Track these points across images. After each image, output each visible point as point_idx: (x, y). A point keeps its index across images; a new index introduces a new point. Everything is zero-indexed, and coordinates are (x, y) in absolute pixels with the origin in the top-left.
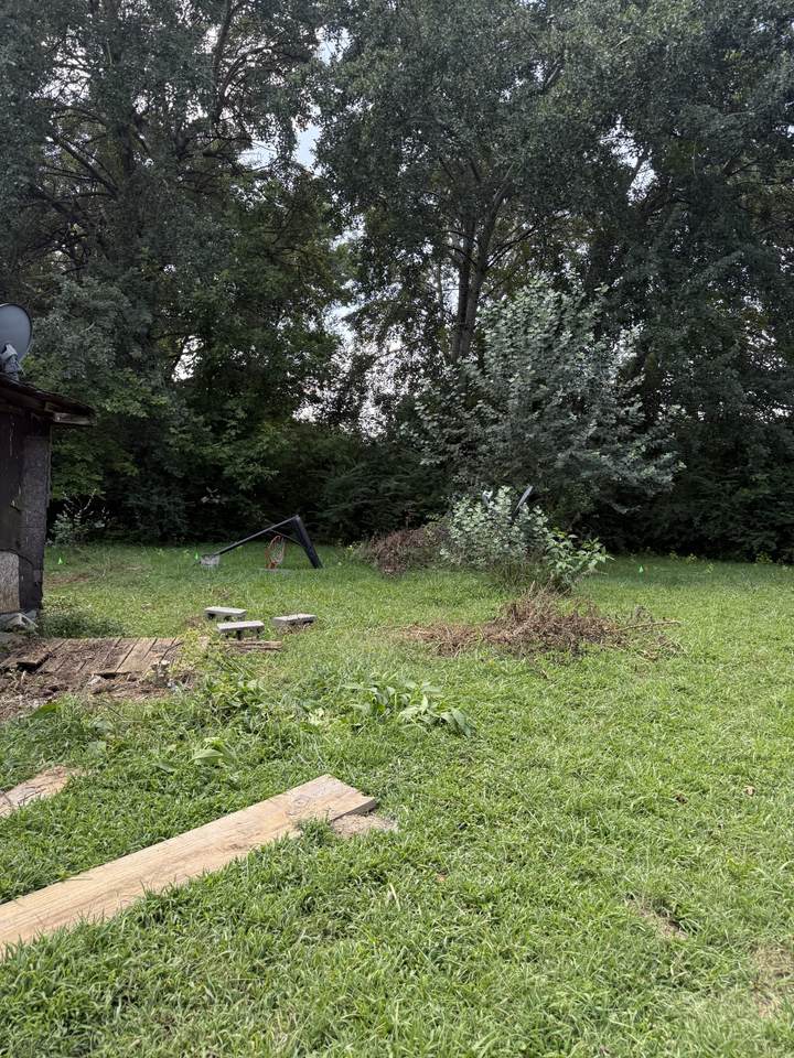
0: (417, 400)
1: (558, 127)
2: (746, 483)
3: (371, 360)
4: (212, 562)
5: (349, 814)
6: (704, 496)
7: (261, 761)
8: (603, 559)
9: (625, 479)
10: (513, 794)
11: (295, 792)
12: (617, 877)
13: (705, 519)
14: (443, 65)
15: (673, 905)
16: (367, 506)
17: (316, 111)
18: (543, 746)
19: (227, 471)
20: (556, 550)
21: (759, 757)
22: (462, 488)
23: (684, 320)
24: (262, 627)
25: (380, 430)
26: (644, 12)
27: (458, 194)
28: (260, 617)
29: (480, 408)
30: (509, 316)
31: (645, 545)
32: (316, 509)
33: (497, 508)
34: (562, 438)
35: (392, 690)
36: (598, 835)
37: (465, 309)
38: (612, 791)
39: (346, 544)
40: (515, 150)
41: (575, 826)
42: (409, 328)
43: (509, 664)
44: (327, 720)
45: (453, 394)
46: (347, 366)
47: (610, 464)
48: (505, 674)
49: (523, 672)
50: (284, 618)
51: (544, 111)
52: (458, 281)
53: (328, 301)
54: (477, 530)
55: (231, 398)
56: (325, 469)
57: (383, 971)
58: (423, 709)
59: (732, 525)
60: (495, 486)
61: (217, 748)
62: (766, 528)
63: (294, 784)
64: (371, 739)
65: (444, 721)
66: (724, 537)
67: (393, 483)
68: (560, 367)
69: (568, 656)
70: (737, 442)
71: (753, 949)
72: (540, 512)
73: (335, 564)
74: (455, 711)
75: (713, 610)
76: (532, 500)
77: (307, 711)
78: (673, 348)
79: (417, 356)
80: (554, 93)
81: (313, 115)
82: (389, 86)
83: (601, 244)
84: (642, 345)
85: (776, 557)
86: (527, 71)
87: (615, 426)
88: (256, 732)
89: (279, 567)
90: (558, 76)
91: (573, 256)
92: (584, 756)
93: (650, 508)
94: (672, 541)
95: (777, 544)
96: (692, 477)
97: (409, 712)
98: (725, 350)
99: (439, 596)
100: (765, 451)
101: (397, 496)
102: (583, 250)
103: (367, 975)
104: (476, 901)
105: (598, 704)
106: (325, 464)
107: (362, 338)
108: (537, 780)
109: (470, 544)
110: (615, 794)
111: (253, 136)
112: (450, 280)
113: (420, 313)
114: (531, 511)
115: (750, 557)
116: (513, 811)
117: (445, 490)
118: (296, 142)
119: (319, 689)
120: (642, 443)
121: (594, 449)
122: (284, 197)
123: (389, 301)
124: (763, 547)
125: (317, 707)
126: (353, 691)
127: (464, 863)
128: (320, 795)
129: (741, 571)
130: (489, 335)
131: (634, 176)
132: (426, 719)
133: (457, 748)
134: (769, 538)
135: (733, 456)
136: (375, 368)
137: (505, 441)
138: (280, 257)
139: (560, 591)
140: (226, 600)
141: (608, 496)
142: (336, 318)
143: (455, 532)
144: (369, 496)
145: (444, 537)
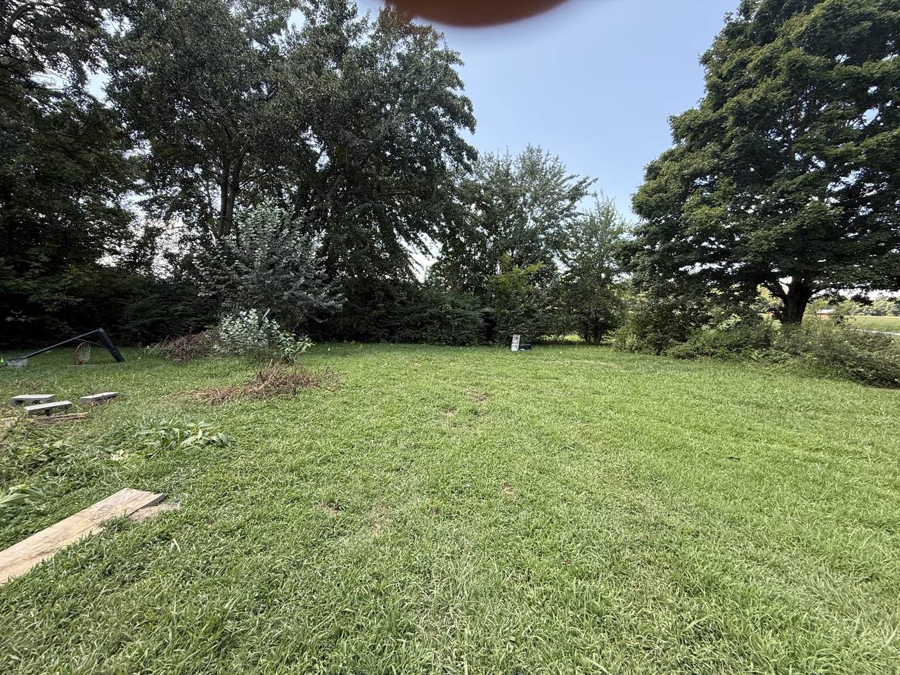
0: (195, 258)
1: (276, 121)
2: (375, 308)
3: (159, 231)
4: (19, 364)
5: (142, 508)
6: (358, 314)
7: (68, 492)
8: (309, 345)
9: (320, 306)
10: (256, 470)
11: (99, 504)
12: (310, 496)
13: (358, 324)
14: (202, 65)
15: (336, 501)
16: (161, 321)
17: (104, 63)
18: (274, 443)
19: (32, 299)
20: (284, 342)
21: (377, 427)
22: (228, 310)
23: (345, 231)
24: (70, 405)
25: (168, 274)
26: (319, 77)
27: (217, 143)
28: (68, 399)
29: (237, 265)
30: (253, 217)
31: (332, 337)
32: (118, 323)
33: (249, 321)
34: (287, 284)
35: (177, 430)
36: (302, 479)
37: (226, 209)
38: (310, 456)
39: (144, 346)
40: (251, 127)
41: (289, 477)
42: (187, 215)
43: (256, 404)
44: (126, 456)
45: (219, 256)
46: (140, 233)
47: (312, 298)
48: (254, 409)
49: (265, 407)
50: (90, 397)
51: (268, 110)
52: (220, 193)
53: (124, 190)
54: (237, 333)
55: (33, 247)
56: (125, 297)
57: (166, 590)
58: (199, 437)
59: (370, 327)
60: (248, 308)
61: (23, 492)
62: (384, 328)
63: (96, 500)
64: (160, 461)
65: (213, 441)
66: (367, 333)
67: (180, 307)
68: (284, 247)
69: (290, 395)
70: (370, 288)
71: (371, 509)
72: (275, 323)
73: (135, 358)
74: (221, 435)
75: (361, 366)
76: (271, 317)
77: (110, 453)
78: (341, 244)
79: (194, 231)
80: (273, 103)
81: (102, 65)
82: (163, 65)
83: (304, 188)
84: (326, 241)
85: (388, 339)
86: (257, 86)
87: (314, 279)
88: (62, 474)
89: (86, 363)
90: (275, 95)
91: (288, 190)
92: (296, 443)
93: (334, 319)
94: (345, 335)
95: (389, 334)
96: (352, 305)
97: (189, 441)
98: (364, 247)
99: (214, 372)
100: (382, 294)
101: (184, 315)
102: (294, 189)
103: (155, 596)
104: (231, 531)
105: (305, 416)
106: (125, 294)
107: (151, 216)
108: (271, 459)
109: (233, 342)
110: (311, 457)
111: (46, 64)
112: (215, 191)
113: (195, 207)
114: (270, 322)
115: (378, 341)
116: (256, 479)
117: (218, 311)
118: (86, 79)
119: (120, 438)
120: (327, 288)
121: (304, 290)
122: (79, 114)
123: (172, 197)
124: (383, 336)
125: (119, 449)
126: (147, 435)
127: (224, 513)
128: (120, 501)
129: (374, 347)
130: (241, 225)
131: (319, 157)
132: (201, 442)
133: (221, 454)
134: (385, 332)
135: (368, 296)
136: (163, 236)
137: (253, 284)
138: (78, 156)
139: (287, 362)
140: (34, 390)
141: (313, 314)
142: (131, 201)
143: (223, 335)
144: (162, 315)
145: (216, 338)
